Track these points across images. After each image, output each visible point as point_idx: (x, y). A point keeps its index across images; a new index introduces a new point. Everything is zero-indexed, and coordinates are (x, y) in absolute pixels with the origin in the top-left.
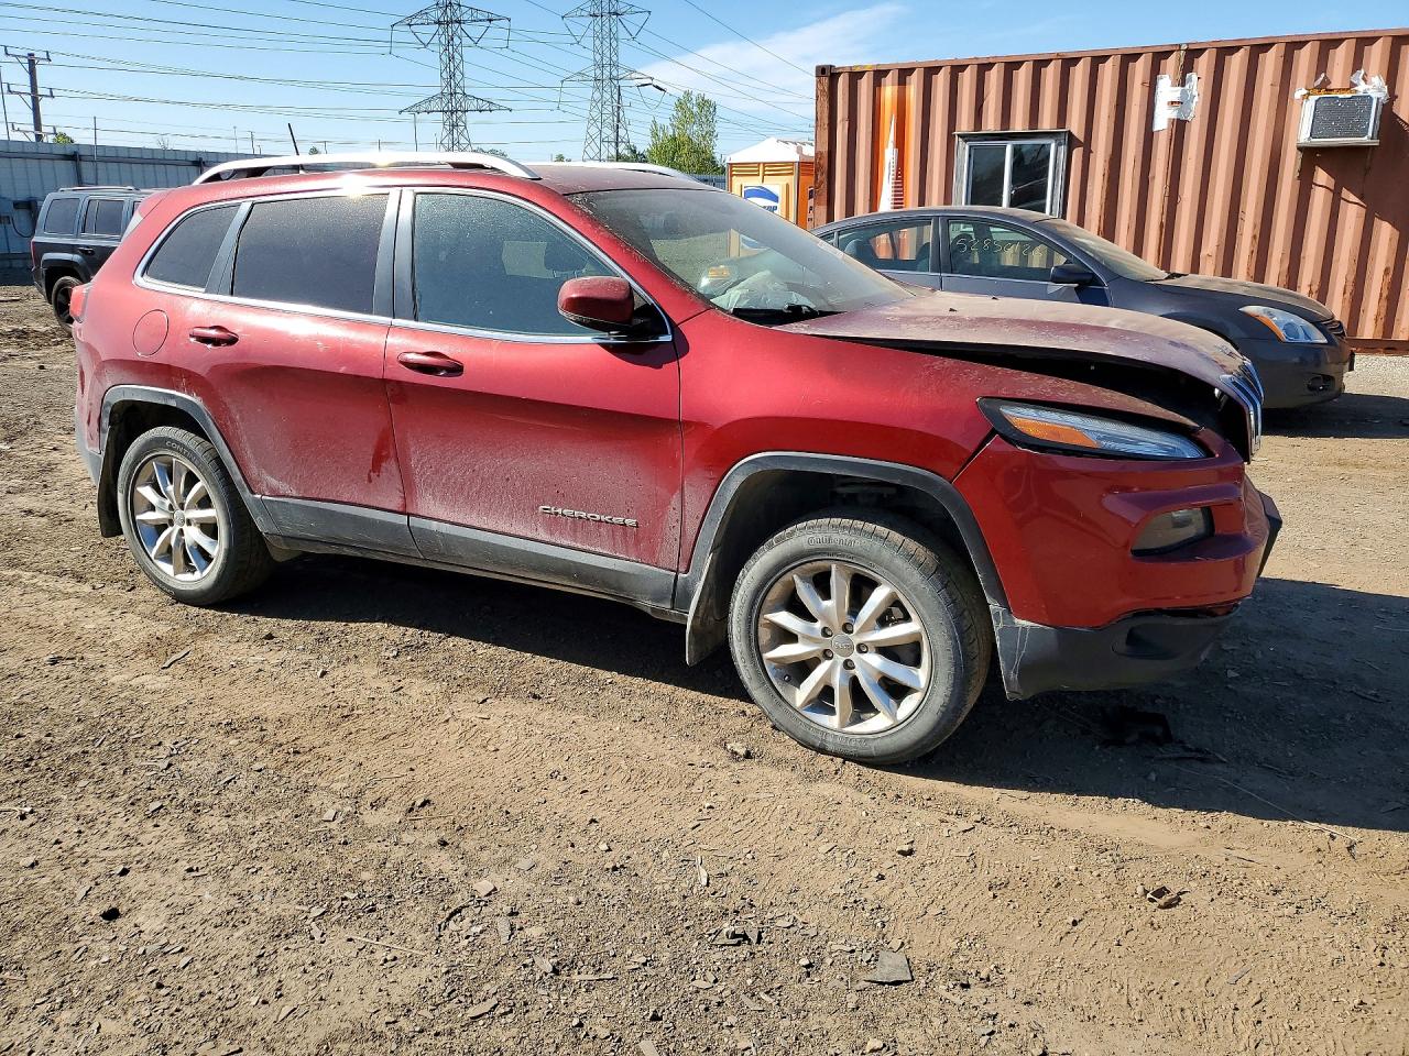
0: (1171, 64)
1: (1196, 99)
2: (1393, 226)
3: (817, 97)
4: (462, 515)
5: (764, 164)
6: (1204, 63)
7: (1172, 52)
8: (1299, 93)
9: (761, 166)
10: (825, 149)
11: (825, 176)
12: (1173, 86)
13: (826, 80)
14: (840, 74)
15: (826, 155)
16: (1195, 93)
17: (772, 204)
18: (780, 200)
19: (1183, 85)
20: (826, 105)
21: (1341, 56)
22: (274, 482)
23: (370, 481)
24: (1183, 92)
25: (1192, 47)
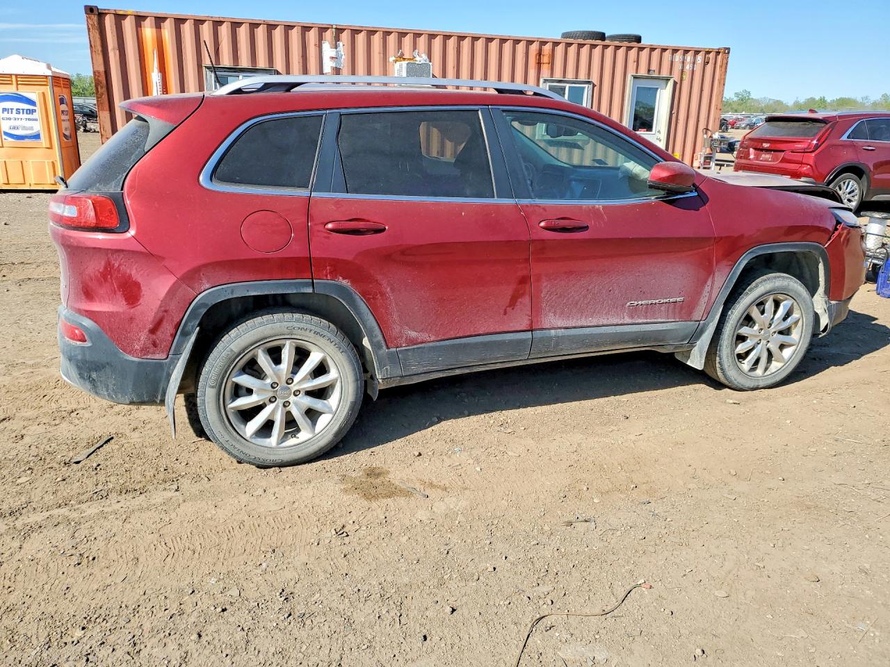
0: (329, 35)
1: (343, 57)
2: (439, 130)
3: (89, 29)
4: (575, 320)
5: (16, 75)
6: (345, 36)
7: (328, 28)
8: (392, 59)
9: (14, 77)
10: (102, 69)
11: (104, 89)
12: (332, 48)
13: (95, 18)
14: (106, 14)
15: (103, 74)
16: (343, 53)
17: (31, 107)
18: (38, 104)
19: (336, 48)
20: (98, 36)
21: (407, 41)
22: (413, 334)
23: (505, 313)
24: (337, 52)
25: (338, 27)
